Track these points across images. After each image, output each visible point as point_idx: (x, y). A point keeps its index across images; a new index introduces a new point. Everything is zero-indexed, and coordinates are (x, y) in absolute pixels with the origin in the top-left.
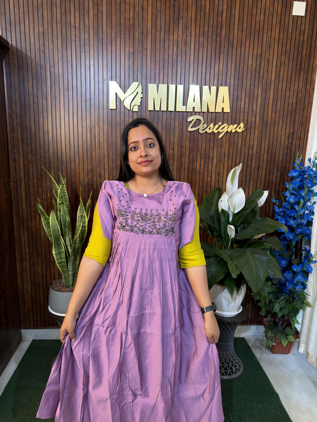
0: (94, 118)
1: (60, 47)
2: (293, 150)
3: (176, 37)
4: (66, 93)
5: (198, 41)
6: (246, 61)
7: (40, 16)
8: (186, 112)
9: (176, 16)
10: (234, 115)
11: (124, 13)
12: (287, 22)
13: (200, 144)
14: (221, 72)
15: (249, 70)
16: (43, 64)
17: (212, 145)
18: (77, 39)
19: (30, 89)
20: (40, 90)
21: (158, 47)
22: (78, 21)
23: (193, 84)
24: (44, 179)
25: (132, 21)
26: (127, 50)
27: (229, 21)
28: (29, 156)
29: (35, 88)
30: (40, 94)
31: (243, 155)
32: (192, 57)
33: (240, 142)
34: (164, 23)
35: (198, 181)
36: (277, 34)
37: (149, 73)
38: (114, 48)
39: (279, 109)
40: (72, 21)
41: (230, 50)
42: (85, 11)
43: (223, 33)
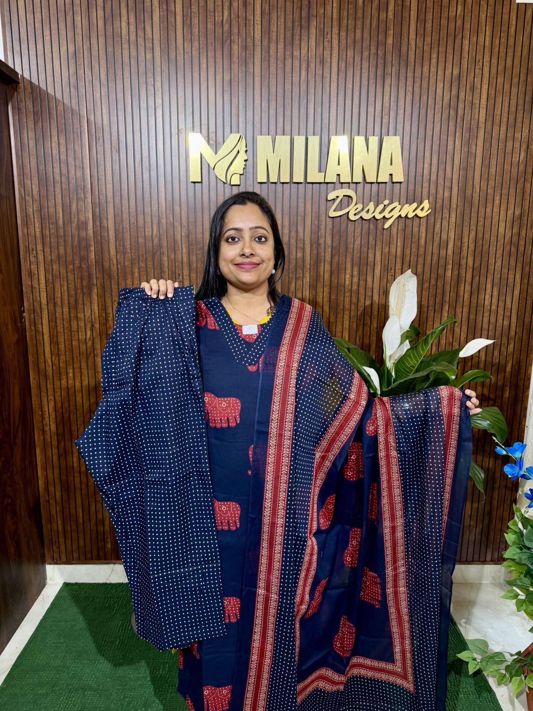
0: (164, 198)
1: (103, 76)
2: (521, 248)
3: (304, 51)
4: (116, 156)
5: (344, 57)
6: (432, 89)
7: (69, 24)
8: (325, 183)
9: (304, 14)
10: (411, 187)
11: (213, 14)
12: (505, 17)
13: (350, 240)
14: (386, 111)
15: (438, 106)
16: (75, 107)
17: (372, 242)
18: (133, 62)
19: (54, 152)
20: (71, 153)
21: (273, 69)
22: (135, 29)
23: (336, 135)
24: (81, 306)
25: (226, 27)
26: (219, 77)
27: (400, 18)
28: (54, 267)
29: (63, 149)
30: (71, 160)
31: (430, 257)
32: (334, 85)
33: (424, 235)
34: (282, 27)
35: (347, 306)
36: (487, 39)
37: (257, 118)
38: (196, 75)
39: (494, 173)
40: (124, 32)
41: (403, 71)
42: (146, 14)
43: (390, 41)
